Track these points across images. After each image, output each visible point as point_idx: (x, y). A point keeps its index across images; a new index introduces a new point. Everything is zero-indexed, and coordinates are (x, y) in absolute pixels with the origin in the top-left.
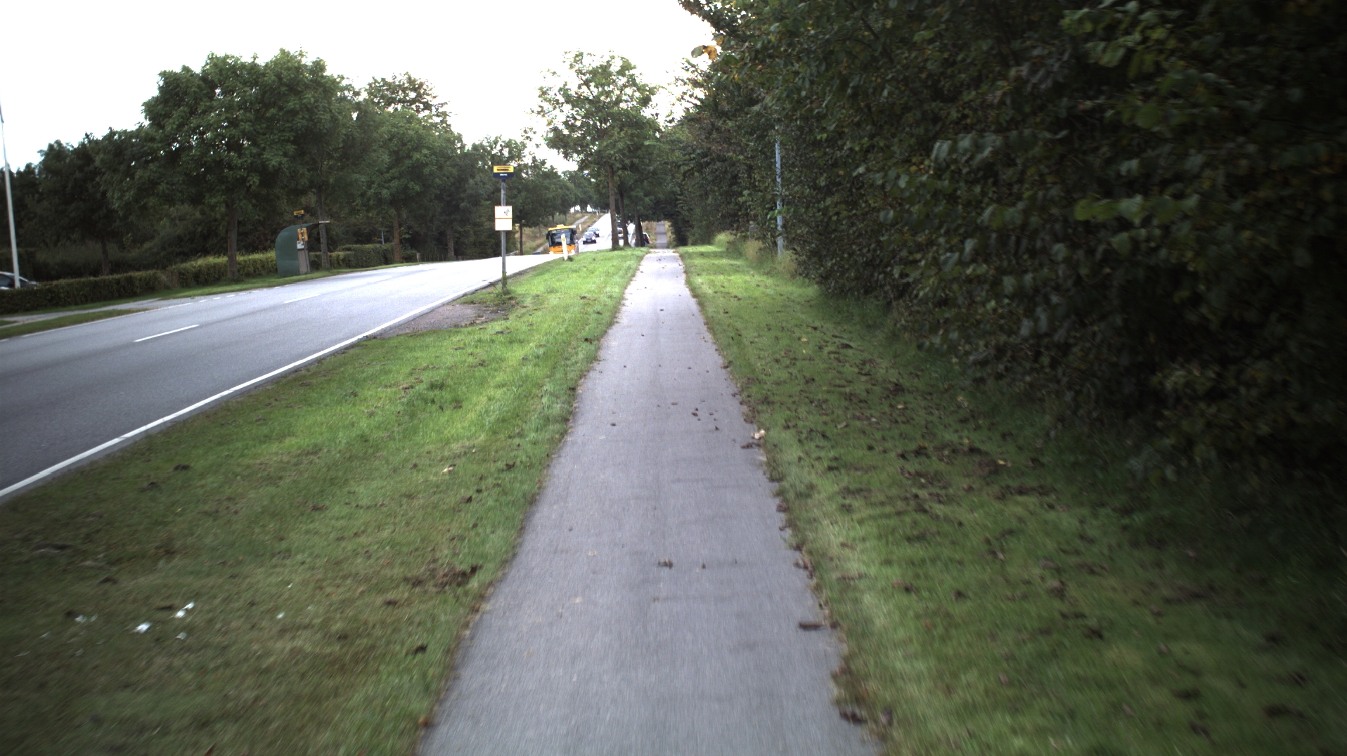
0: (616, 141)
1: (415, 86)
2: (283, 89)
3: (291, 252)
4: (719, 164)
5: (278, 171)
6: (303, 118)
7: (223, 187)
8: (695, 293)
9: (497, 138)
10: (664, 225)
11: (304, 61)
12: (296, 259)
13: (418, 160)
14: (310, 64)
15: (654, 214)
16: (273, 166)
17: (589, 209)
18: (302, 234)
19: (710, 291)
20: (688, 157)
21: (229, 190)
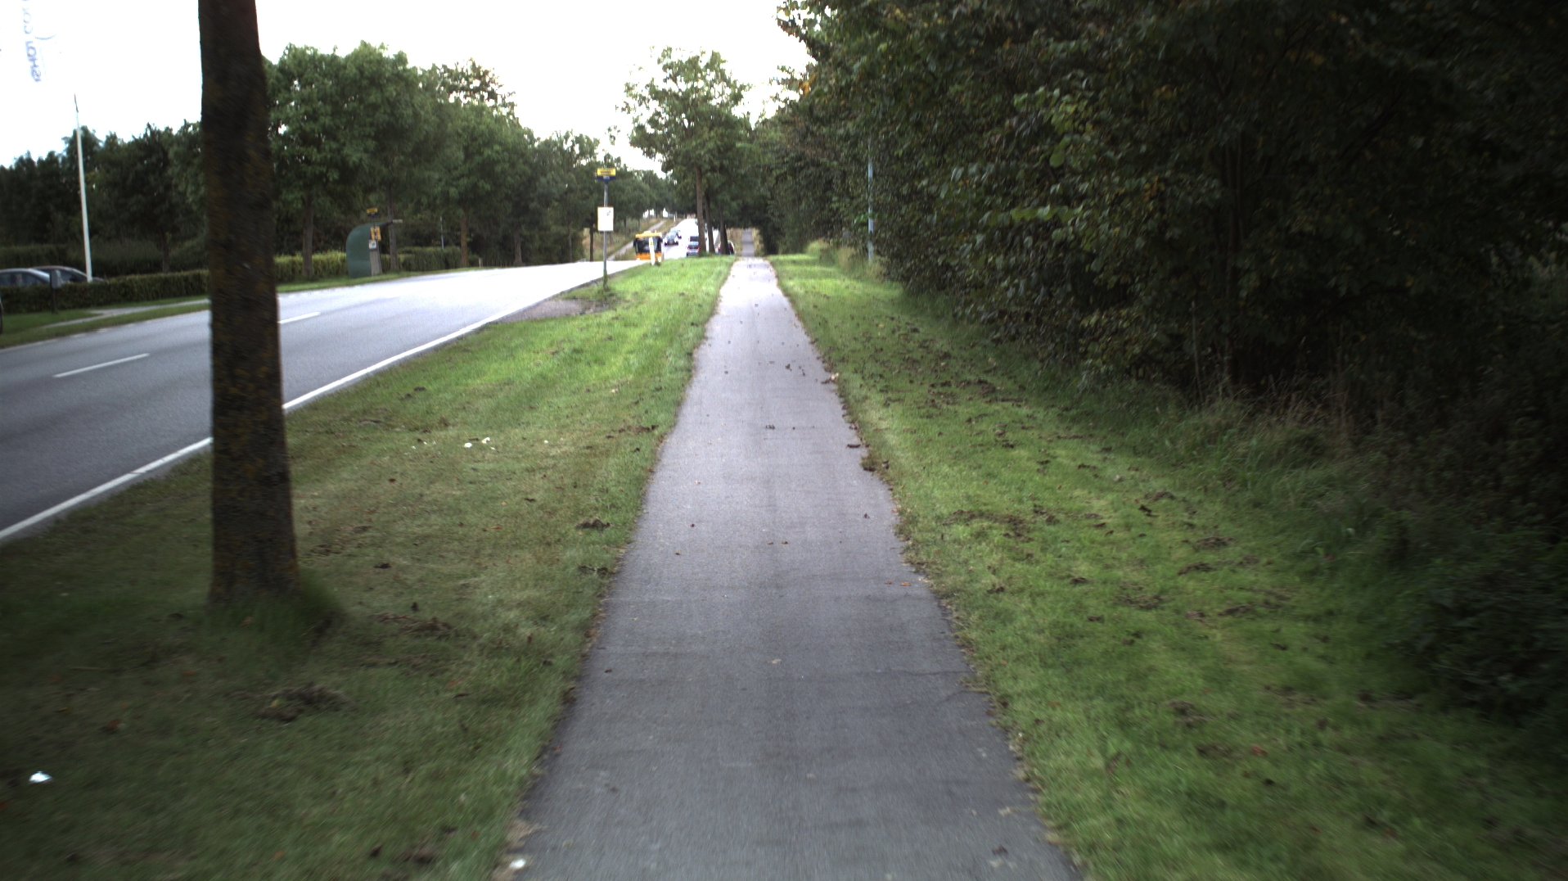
0: (705, 142)
1: (479, 74)
2: (365, 82)
3: (364, 252)
4: (812, 169)
5: (358, 167)
6: (385, 113)
7: (301, 183)
8: (787, 293)
9: (567, 133)
10: (751, 233)
11: (385, 54)
12: (368, 259)
13: (489, 156)
14: (392, 57)
15: (741, 220)
16: (354, 162)
17: (665, 214)
18: (375, 234)
19: (801, 291)
20: (780, 160)
21: (307, 186)
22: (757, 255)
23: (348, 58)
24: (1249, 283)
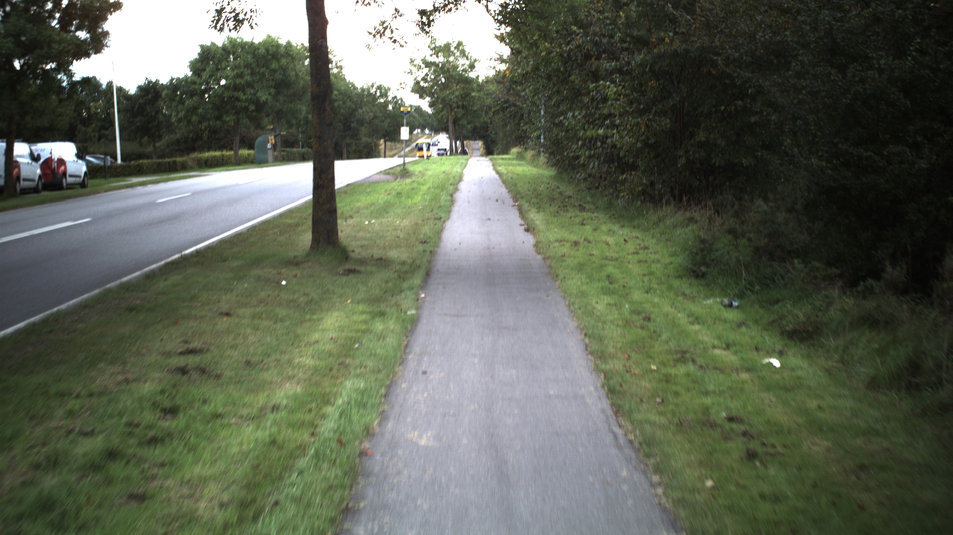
0: (454, 91)
2: (269, 57)
3: (264, 150)
4: (513, 108)
5: (265, 103)
6: (280, 74)
7: (234, 111)
8: (498, 172)
9: (373, 83)
10: (478, 144)
11: (280, 42)
12: (267, 154)
14: (284, 43)
15: (473, 136)
16: (263, 101)
17: (427, 131)
18: (272, 140)
19: (505, 172)
20: (496, 103)
21: (237, 113)
22: (482, 155)
23: (260, 44)
24: (682, 161)
